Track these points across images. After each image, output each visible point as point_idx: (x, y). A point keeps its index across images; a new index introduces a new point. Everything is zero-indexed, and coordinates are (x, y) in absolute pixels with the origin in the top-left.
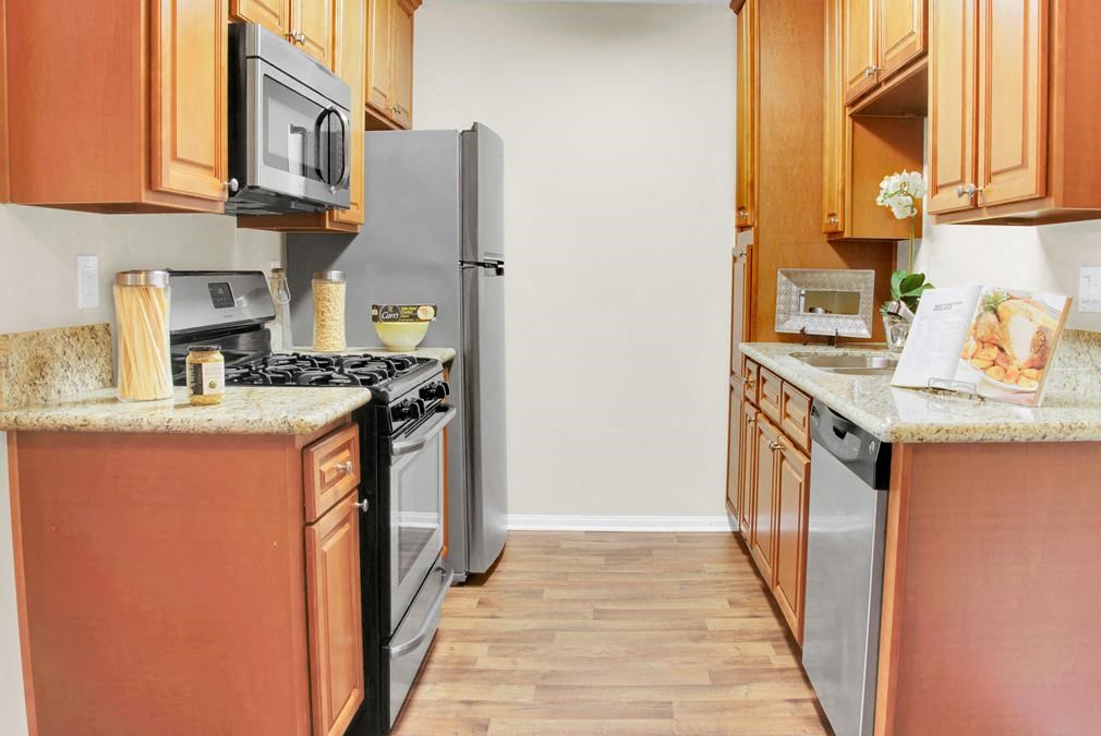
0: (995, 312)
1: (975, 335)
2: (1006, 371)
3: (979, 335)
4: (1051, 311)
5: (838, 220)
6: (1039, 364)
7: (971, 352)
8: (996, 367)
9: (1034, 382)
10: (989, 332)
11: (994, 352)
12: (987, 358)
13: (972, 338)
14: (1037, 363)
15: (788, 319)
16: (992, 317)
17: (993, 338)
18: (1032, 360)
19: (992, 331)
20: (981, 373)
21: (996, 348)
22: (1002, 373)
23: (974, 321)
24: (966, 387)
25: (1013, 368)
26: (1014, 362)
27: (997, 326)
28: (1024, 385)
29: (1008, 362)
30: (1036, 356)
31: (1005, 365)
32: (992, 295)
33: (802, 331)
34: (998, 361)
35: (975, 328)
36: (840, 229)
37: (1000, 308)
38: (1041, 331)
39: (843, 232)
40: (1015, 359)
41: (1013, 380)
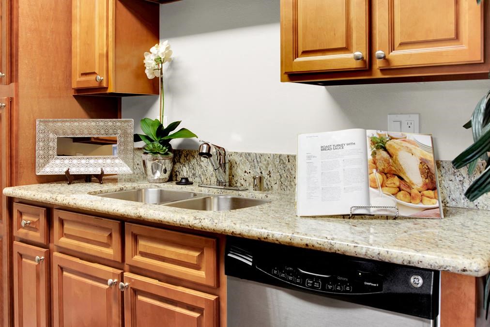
0: (385, 149)
1: (377, 169)
2: (410, 194)
3: (380, 168)
4: (423, 146)
5: (104, 78)
6: (432, 186)
7: (379, 183)
8: (402, 192)
9: (434, 201)
10: (386, 165)
11: (396, 180)
12: (392, 185)
13: (374, 171)
14: (430, 186)
15: (48, 162)
16: (384, 154)
17: (392, 170)
18: (426, 184)
19: (388, 163)
20: (393, 198)
21: (396, 177)
22: (408, 196)
23: (370, 157)
24: (386, 210)
25: (414, 191)
26: (413, 187)
27: (391, 160)
28: (428, 204)
29: (409, 187)
30: (427, 181)
31: (409, 191)
32: (378, 137)
33: (67, 172)
34: (402, 187)
35: (375, 163)
36: (104, 85)
37: (387, 146)
38: (423, 162)
39: (107, 88)
40: (413, 184)
41: (418, 201)
